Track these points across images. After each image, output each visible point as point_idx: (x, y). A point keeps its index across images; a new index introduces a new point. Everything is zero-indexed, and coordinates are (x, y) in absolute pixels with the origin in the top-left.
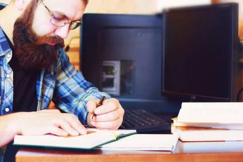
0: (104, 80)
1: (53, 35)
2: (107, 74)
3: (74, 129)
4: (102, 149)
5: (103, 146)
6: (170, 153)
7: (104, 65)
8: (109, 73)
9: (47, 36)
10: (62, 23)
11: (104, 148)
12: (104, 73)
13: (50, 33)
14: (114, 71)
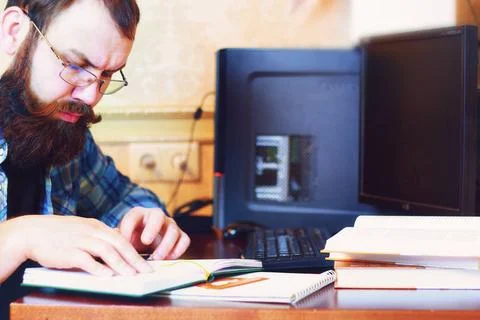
0: (260, 173)
1: (68, 98)
2: (265, 161)
3: (128, 263)
4: (170, 297)
5: (173, 292)
6: (288, 307)
7: (259, 144)
8: (268, 158)
9: (59, 101)
10: (85, 75)
11: (174, 296)
12: (260, 159)
13: (63, 96)
14: (279, 156)
